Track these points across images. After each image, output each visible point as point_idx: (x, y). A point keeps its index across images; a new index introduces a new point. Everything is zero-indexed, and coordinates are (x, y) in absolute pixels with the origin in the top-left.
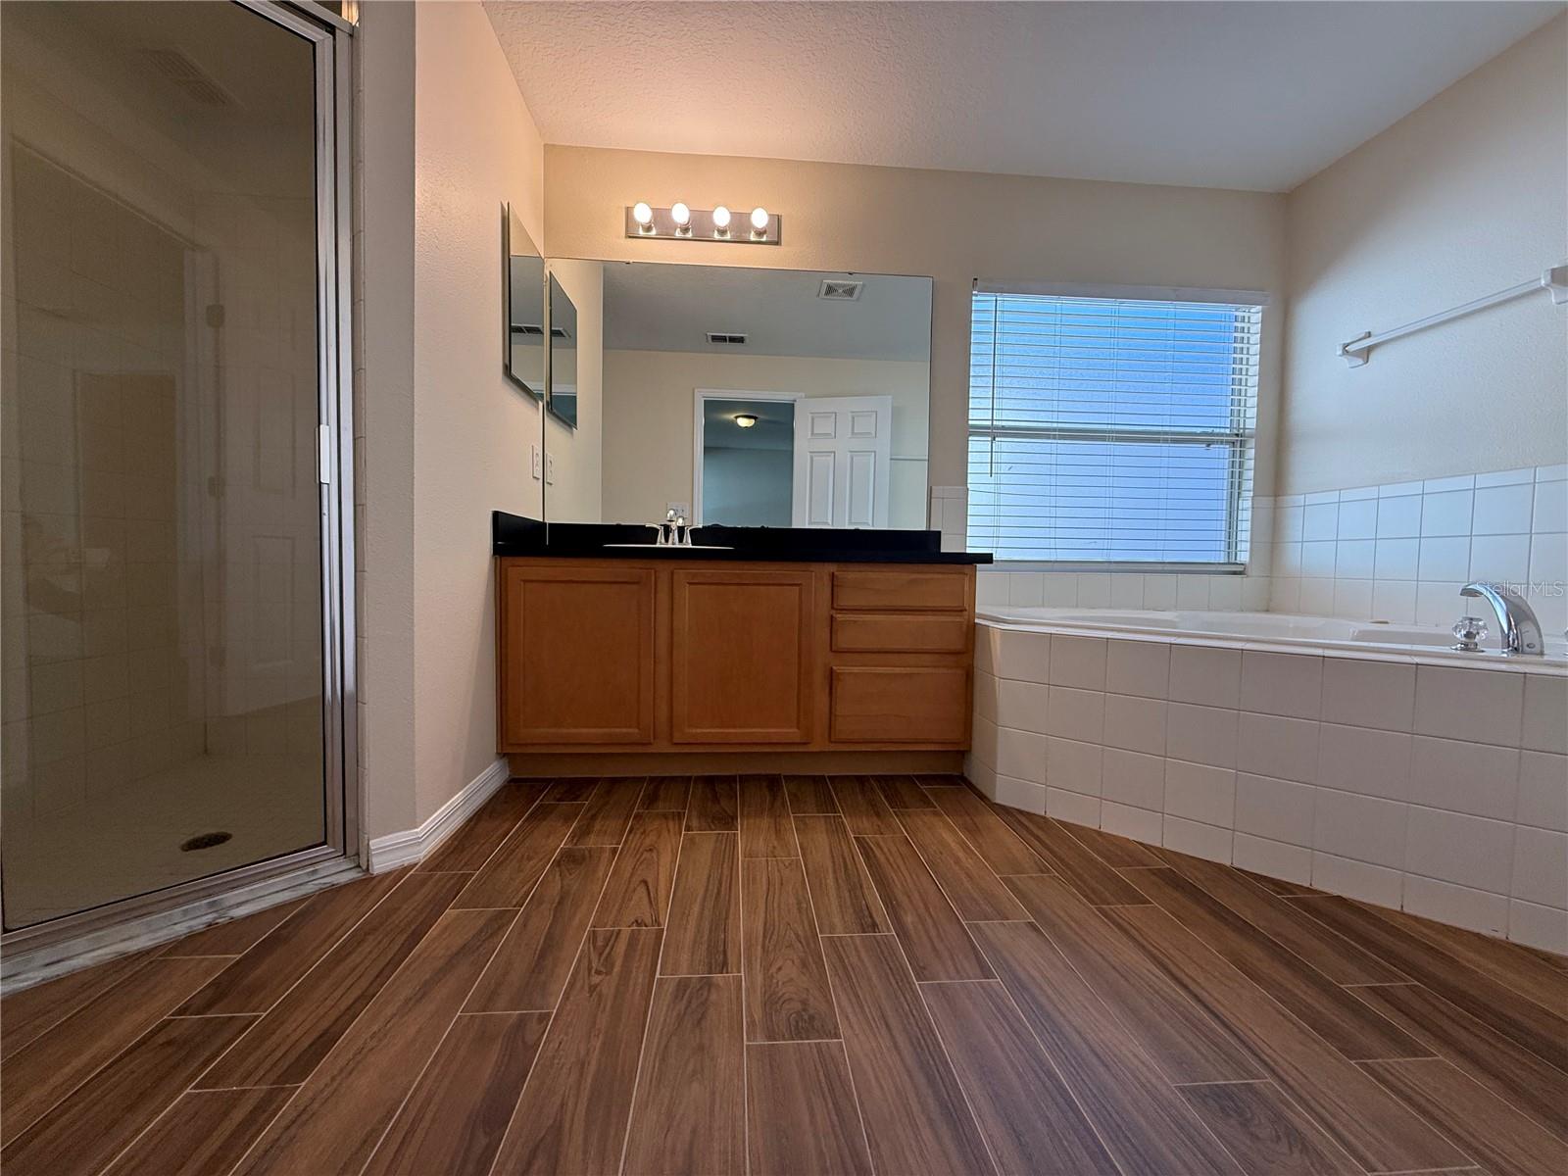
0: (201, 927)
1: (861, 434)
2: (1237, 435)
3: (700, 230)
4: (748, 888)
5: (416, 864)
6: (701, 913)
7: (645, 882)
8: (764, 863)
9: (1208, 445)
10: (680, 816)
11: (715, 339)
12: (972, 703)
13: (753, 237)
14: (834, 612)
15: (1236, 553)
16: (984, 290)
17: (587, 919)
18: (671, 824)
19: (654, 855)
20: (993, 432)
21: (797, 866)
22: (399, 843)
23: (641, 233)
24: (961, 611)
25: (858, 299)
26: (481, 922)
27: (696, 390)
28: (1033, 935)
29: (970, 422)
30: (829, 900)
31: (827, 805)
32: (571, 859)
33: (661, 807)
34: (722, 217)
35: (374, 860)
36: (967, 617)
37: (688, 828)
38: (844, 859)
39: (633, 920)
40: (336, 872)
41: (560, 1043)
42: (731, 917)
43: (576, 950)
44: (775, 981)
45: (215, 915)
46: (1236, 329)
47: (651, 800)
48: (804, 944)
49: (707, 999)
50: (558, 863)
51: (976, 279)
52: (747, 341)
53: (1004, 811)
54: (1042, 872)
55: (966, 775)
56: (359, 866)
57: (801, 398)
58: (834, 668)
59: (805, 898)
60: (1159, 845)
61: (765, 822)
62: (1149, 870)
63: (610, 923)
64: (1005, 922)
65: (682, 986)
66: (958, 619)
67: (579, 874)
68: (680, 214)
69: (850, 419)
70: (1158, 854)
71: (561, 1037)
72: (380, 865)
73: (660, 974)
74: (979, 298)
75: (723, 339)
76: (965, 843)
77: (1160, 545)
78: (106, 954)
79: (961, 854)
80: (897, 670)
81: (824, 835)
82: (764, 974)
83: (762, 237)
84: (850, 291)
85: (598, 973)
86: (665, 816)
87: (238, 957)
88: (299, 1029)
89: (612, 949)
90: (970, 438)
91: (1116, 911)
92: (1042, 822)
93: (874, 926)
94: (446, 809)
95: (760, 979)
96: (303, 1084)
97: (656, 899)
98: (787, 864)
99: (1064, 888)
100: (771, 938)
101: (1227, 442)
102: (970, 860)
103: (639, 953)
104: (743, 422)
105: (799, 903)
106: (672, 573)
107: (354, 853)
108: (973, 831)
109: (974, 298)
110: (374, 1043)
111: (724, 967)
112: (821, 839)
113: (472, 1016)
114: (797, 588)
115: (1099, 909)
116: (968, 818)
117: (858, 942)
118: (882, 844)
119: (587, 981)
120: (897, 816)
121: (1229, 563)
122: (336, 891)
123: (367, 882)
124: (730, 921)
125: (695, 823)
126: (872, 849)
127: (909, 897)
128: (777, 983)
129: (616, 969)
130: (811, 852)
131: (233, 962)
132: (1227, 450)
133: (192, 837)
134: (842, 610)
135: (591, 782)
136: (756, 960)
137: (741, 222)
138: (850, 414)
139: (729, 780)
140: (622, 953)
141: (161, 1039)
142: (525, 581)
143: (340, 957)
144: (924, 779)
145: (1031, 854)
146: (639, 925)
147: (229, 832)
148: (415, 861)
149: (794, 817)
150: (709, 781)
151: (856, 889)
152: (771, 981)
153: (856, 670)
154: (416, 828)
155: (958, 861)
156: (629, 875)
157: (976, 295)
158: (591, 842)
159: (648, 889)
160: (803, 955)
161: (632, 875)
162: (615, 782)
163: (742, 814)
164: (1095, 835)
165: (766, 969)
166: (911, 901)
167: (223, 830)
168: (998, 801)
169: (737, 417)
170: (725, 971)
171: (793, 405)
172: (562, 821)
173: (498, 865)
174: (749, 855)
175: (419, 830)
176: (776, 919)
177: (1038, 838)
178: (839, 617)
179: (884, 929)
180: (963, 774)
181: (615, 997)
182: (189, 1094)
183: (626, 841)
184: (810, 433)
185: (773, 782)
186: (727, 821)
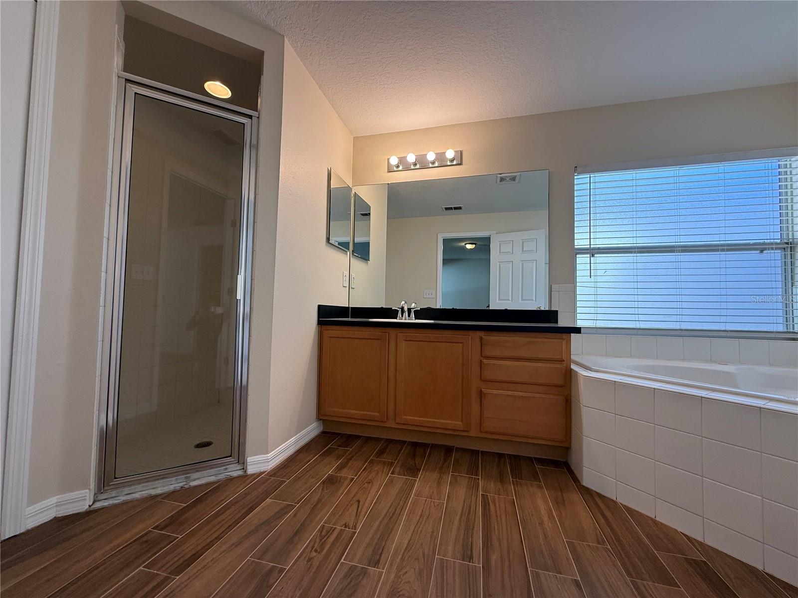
0: (179, 488)
1: (528, 251)
2: (787, 243)
3: (422, 163)
4: (409, 517)
5: (266, 472)
6: (379, 526)
7: (359, 501)
8: (424, 501)
9: (762, 251)
10: (391, 464)
11: (446, 209)
12: (571, 418)
13: (449, 163)
14: (483, 358)
15: (793, 325)
16: (579, 173)
17: (322, 519)
18: (386, 468)
19: (370, 485)
20: (592, 252)
21: (441, 508)
22: (261, 460)
23: (395, 169)
24: (562, 361)
25: (519, 182)
26: (278, 508)
27: (438, 235)
28: (574, 589)
29: (576, 247)
30: (451, 533)
31: (473, 470)
32: (332, 481)
33: (385, 458)
34: (431, 156)
35: (248, 467)
36: (565, 365)
37: (393, 473)
38: (470, 507)
39: (344, 523)
40: (234, 471)
41: (282, 588)
42: (393, 533)
43: (312, 534)
44: (400, 580)
45: (185, 483)
46: (780, 173)
47: (381, 453)
48: (426, 561)
49: (360, 582)
50: (324, 482)
51: (576, 167)
52: (463, 208)
53: (587, 493)
54: (599, 543)
55: (569, 462)
56: (243, 469)
57: (494, 234)
58: (483, 390)
59: (437, 529)
60: (700, 539)
61: (435, 476)
62: (686, 559)
63: (332, 523)
64: (558, 575)
65: (352, 569)
66: (559, 366)
67: (330, 492)
68: (411, 158)
69: (521, 243)
70: (698, 546)
71: (283, 585)
72: (251, 470)
73: (344, 560)
74: (579, 177)
75: (451, 208)
76: (551, 511)
77: (723, 319)
78: (145, 494)
79: (545, 519)
80: (521, 394)
81: (464, 490)
82: (396, 575)
83: (453, 162)
84: (514, 179)
85: (316, 551)
86: (384, 463)
87: (185, 505)
88: (188, 548)
89: (328, 538)
90: (578, 256)
91: (647, 586)
92: (611, 504)
93: (471, 558)
94: (285, 445)
95: (393, 576)
96: (178, 577)
97: (360, 513)
98: (436, 505)
99: (611, 558)
100: (408, 551)
101: (780, 249)
102: (550, 524)
103: (339, 544)
104: (469, 247)
105: (433, 532)
106: (397, 335)
107: (242, 462)
108: (559, 503)
109: (575, 177)
110: (210, 564)
111: (376, 564)
112: (461, 492)
113: (254, 561)
114: (461, 345)
115: (632, 582)
116: (560, 493)
117: (457, 567)
118: (497, 501)
119: (308, 555)
120: (513, 484)
121: (787, 332)
122: (231, 479)
123: (245, 477)
124: (391, 535)
125: (397, 470)
126: (489, 504)
127: (500, 542)
128: (401, 582)
129: (325, 551)
130: (453, 500)
131: (182, 508)
132: (778, 254)
133: (200, 442)
134: (488, 358)
135: (358, 437)
136: (395, 563)
137: (441, 157)
138: (521, 241)
139: (425, 446)
140: (331, 541)
141: (145, 539)
142: (330, 337)
143: (218, 515)
144: (540, 461)
145: (595, 528)
146: (346, 527)
147: (213, 441)
148: (266, 470)
149: (452, 474)
150: (415, 445)
151: (469, 529)
152: (398, 579)
153: (495, 392)
154: (268, 454)
155: (541, 523)
156: (353, 496)
157: (576, 175)
158: (344, 473)
159: (358, 506)
160: (422, 567)
161: (354, 497)
162: (368, 439)
163: (423, 469)
164: (650, 522)
165: (399, 569)
166: (500, 546)
167: (210, 440)
168: (584, 484)
169: (466, 244)
170: (377, 566)
171: (490, 238)
172: (335, 458)
173: (297, 479)
174: (418, 495)
175: (268, 455)
176: (417, 539)
177: (604, 516)
178: (485, 361)
179: (477, 561)
180: (567, 460)
181: (318, 568)
182: (140, 570)
183: (360, 475)
184: (498, 251)
185: (449, 450)
186: (413, 471)
